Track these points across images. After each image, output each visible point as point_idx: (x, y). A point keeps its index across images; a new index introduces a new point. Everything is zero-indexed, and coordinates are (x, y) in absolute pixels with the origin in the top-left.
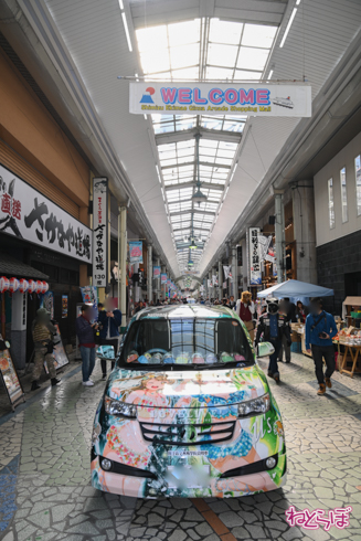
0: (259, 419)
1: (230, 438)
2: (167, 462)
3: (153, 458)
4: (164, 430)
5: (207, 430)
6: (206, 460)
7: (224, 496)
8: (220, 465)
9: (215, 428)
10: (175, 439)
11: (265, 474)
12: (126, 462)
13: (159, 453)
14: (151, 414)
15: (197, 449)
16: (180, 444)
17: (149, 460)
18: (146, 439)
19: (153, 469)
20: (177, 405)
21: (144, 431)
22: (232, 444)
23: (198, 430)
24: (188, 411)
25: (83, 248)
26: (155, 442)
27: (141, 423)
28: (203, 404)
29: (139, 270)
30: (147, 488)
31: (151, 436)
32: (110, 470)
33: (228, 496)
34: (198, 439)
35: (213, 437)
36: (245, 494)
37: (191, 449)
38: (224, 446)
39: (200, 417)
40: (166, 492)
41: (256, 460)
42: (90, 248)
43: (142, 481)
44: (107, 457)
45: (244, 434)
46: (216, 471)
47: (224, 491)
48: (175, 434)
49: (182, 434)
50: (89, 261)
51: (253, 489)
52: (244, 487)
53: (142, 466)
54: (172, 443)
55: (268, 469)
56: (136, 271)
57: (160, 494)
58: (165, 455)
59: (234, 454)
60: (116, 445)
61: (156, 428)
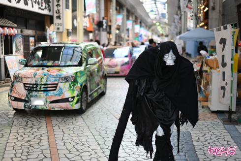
0: (68, 84)
1: (55, 90)
2: (31, 96)
3: (27, 95)
4: (31, 86)
5: (46, 86)
6: (45, 96)
7: (52, 109)
8: (50, 98)
9: (49, 86)
10: (35, 89)
11: (68, 103)
12: (18, 97)
13: (29, 94)
14: (27, 80)
15: (42, 92)
16: (36, 91)
17: (26, 96)
18: (26, 89)
19: (27, 99)
20: (36, 77)
21: (25, 87)
22: (55, 92)
23: (43, 86)
24: (39, 79)
25: (44, 5)
26: (28, 90)
27: (24, 84)
28: (45, 77)
29: (103, 19)
30: (25, 105)
31: (27, 88)
32: (14, 100)
33: (53, 109)
34: (43, 89)
35: (48, 89)
36: (59, 109)
37: (40, 92)
38: (52, 92)
39: (44, 82)
40: (31, 107)
41: (64, 98)
42: (51, 4)
43: (23, 103)
44: (13, 95)
45: (60, 88)
46: (49, 100)
47: (51, 107)
48: (35, 88)
49: (37, 87)
50: (51, 14)
51: (62, 108)
52: (59, 106)
53: (23, 98)
54: (34, 90)
55: (69, 101)
56: (101, 19)
57: (29, 108)
58: (31, 94)
59: (55, 95)
60: (16, 92)
61: (28, 85)
